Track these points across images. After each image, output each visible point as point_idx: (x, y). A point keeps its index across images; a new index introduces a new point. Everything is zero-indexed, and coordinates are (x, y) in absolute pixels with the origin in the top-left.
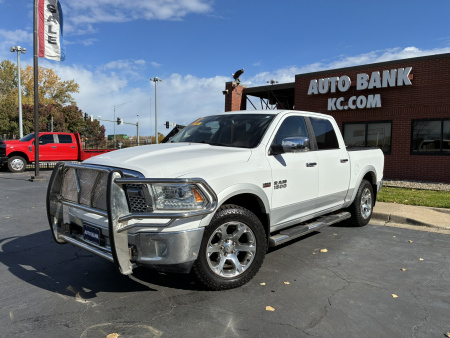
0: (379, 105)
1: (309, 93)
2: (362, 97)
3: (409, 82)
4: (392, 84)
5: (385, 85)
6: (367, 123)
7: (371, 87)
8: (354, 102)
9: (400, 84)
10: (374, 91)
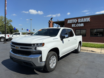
0: (83, 26)
1: (68, 23)
2: (79, 24)
3: (89, 21)
4: (86, 21)
5: (84, 21)
6: (81, 30)
7: (81, 22)
8: (78, 25)
9: (88, 21)
10: (82, 23)
